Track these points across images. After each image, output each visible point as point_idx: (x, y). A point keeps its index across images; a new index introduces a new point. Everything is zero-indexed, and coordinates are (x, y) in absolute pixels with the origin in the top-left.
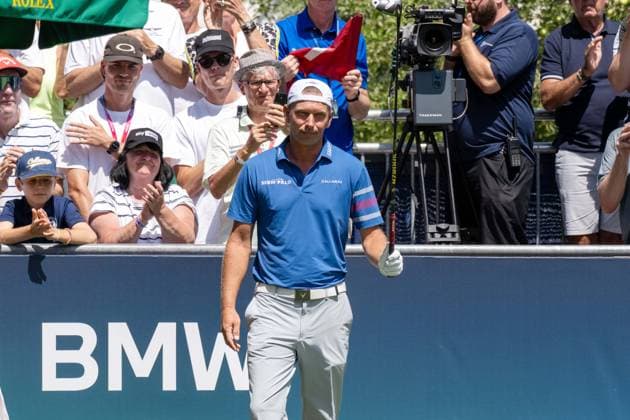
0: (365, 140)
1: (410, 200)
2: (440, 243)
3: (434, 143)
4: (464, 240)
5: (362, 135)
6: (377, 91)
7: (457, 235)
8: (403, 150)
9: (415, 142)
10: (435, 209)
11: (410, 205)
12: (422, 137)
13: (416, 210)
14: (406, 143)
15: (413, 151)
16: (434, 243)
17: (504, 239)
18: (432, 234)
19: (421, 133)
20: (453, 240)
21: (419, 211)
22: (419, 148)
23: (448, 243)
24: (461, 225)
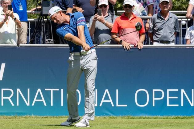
0: (30, 18)
1: (41, 33)
2: (49, 44)
3: (47, 19)
4: (55, 43)
5: (29, 17)
6: (33, 6)
7: (53, 42)
8: (40, 21)
9: (42, 19)
10: (47, 35)
11: (41, 35)
12: (44, 18)
13: (43, 36)
14: (40, 19)
15: (42, 21)
16: (47, 44)
17: (65, 43)
18: (47, 42)
19: (44, 16)
20: (52, 43)
21: (44, 36)
22: (43, 20)
23: (50, 44)
24: (54, 39)
